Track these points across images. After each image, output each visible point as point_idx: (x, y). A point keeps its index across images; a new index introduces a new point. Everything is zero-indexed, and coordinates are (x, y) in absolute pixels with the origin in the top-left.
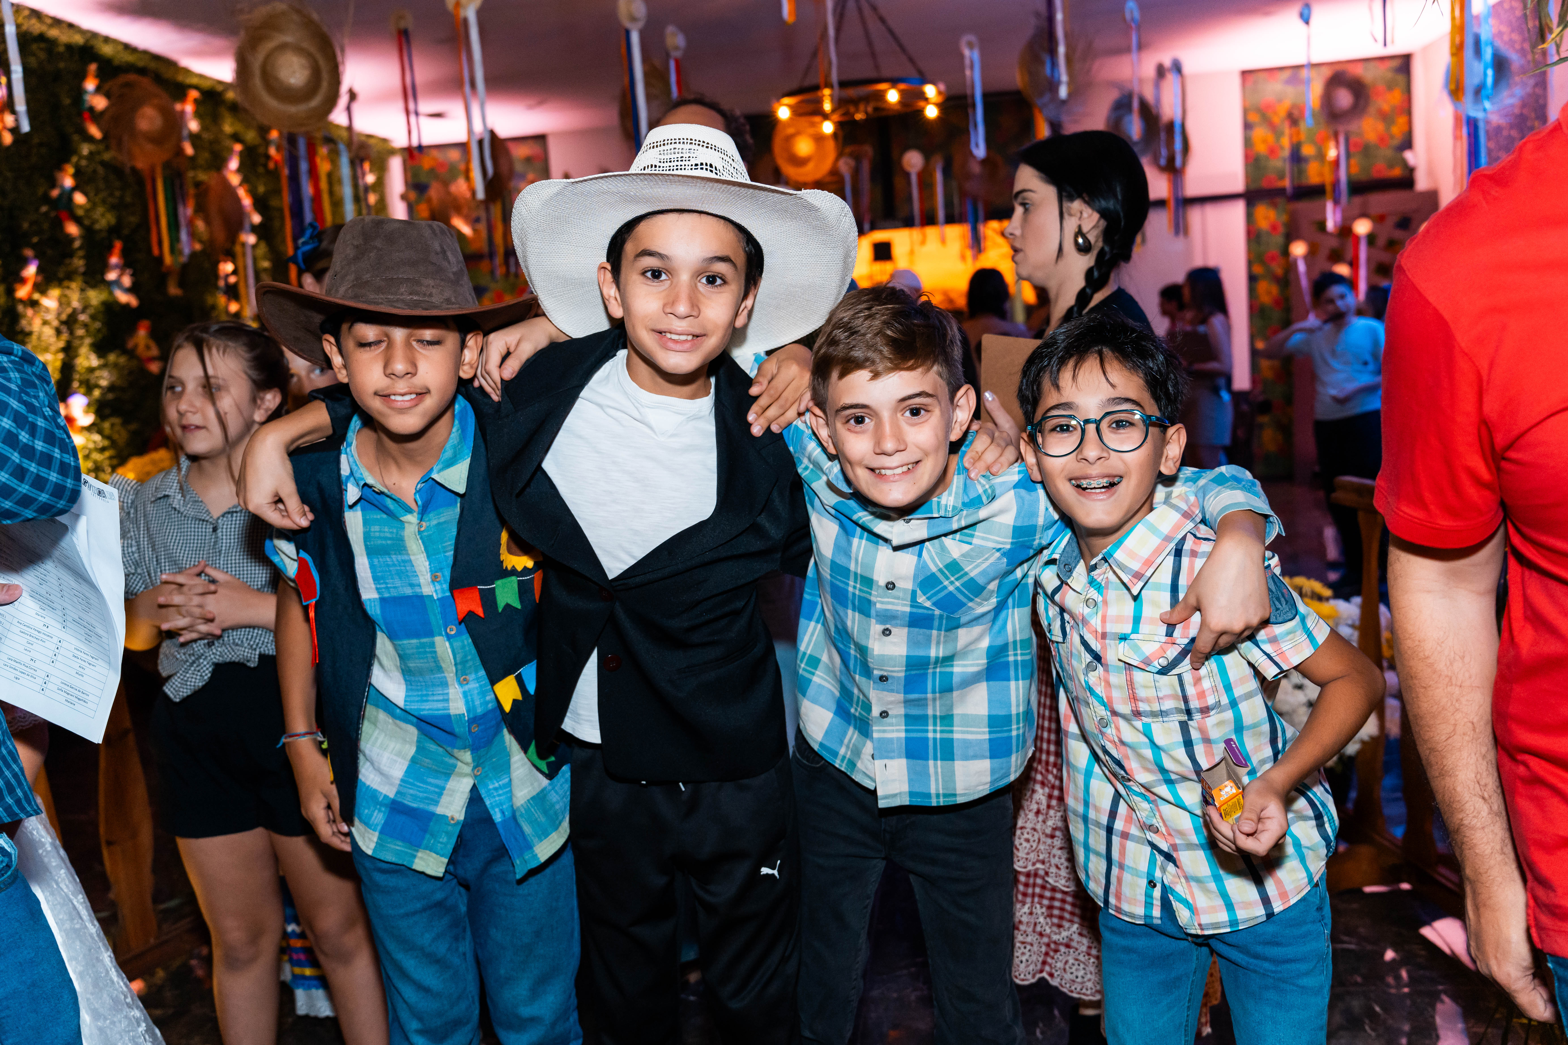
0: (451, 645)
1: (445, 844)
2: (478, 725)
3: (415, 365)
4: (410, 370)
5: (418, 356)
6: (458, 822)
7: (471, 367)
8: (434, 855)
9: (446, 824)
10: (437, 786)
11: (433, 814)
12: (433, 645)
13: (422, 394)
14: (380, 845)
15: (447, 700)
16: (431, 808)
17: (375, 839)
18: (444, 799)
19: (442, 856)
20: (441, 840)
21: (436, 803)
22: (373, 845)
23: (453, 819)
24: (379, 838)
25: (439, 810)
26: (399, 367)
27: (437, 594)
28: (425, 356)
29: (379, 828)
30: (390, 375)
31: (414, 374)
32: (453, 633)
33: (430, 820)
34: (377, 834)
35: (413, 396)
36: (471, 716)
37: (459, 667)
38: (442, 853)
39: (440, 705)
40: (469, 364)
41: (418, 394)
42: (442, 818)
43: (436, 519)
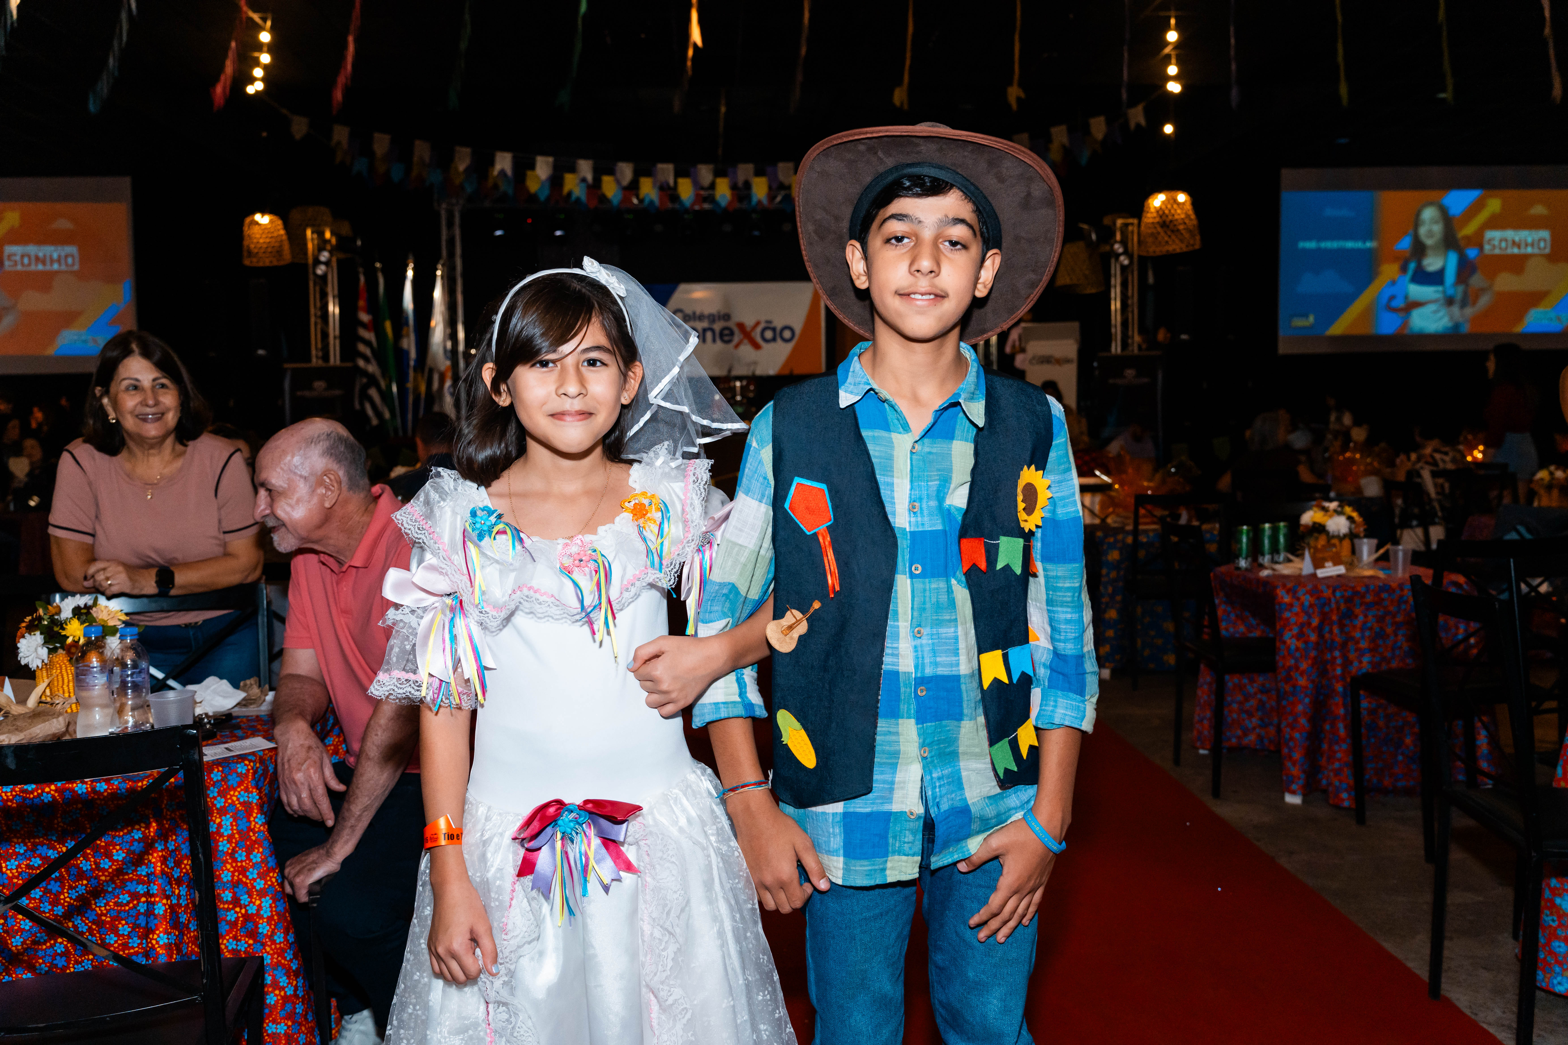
0: (912, 584)
1: (912, 843)
2: (927, 690)
3: (939, 266)
4: (934, 269)
5: (943, 257)
6: (919, 817)
7: (985, 287)
8: (904, 858)
9: (906, 821)
11: (890, 814)
13: (940, 296)
14: (847, 870)
15: (897, 655)
16: (886, 808)
17: (841, 865)
18: (897, 794)
19: (913, 855)
20: (906, 840)
21: (889, 800)
22: (840, 873)
23: (912, 814)
24: (845, 863)
25: (895, 807)
26: (926, 264)
27: (910, 526)
28: (949, 259)
29: (842, 852)
30: (914, 271)
31: (937, 275)
32: (917, 572)
33: (888, 821)
34: (841, 859)
35: (932, 297)
36: (919, 675)
37: (915, 614)
38: (911, 852)
40: (984, 283)
41: (936, 295)
42: (900, 816)
43: (926, 446)
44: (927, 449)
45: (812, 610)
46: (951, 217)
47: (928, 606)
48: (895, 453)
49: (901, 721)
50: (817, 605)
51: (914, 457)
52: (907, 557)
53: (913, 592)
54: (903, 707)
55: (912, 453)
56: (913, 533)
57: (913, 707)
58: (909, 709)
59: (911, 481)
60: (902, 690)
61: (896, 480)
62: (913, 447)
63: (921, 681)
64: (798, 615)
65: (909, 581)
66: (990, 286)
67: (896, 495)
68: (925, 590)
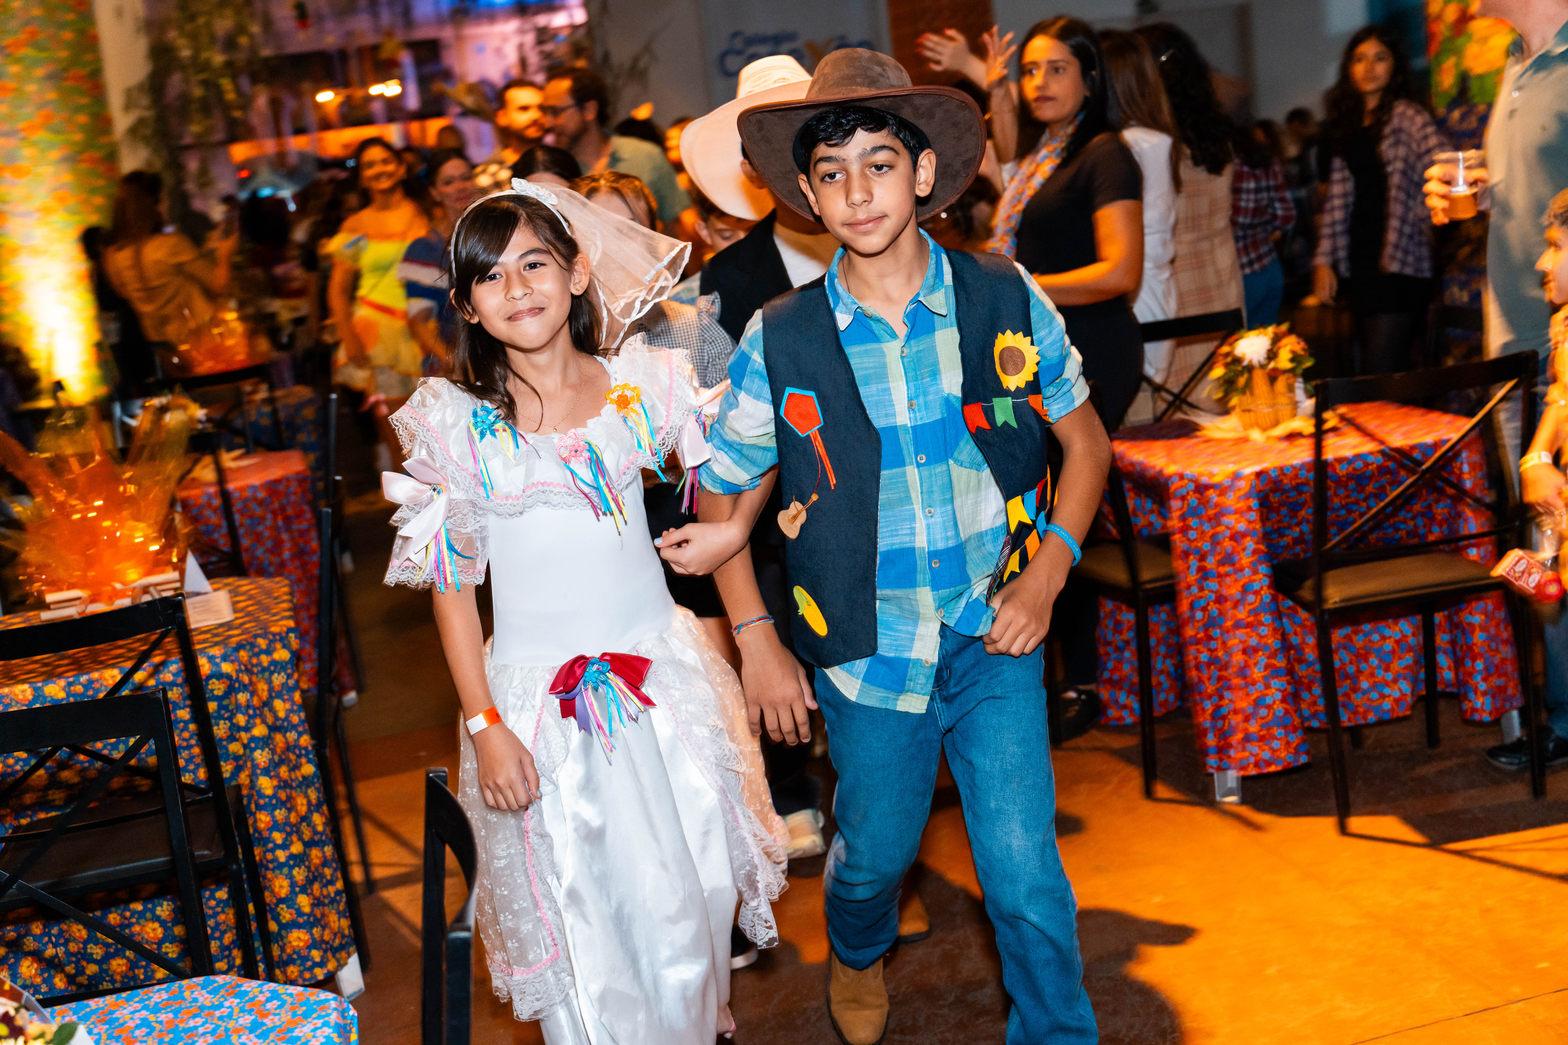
0: (920, 472)
1: (925, 687)
2: (940, 561)
3: (870, 194)
4: (866, 198)
5: (873, 184)
7: (927, 186)
8: (916, 695)
9: (922, 666)
10: (908, 632)
12: (904, 474)
13: (880, 219)
14: (863, 691)
15: (913, 533)
16: (906, 655)
17: (858, 687)
18: (917, 645)
19: (923, 695)
20: (919, 682)
21: (910, 649)
22: (856, 692)
23: (928, 662)
24: (862, 685)
25: (913, 655)
26: (857, 196)
27: (911, 421)
28: (879, 182)
29: (862, 676)
30: (851, 205)
31: (870, 202)
32: (922, 461)
36: (932, 549)
37: (925, 497)
38: (922, 693)
39: (907, 539)
40: (925, 182)
42: (917, 662)
43: (915, 346)
44: (914, 349)
45: (811, 502)
46: (868, 149)
47: (935, 488)
48: (888, 360)
49: (918, 589)
50: (815, 497)
51: (905, 360)
52: (912, 449)
53: (921, 479)
54: (920, 577)
55: (902, 357)
56: (914, 428)
57: (928, 577)
58: (925, 579)
59: (907, 383)
60: (919, 562)
61: (891, 385)
62: (902, 352)
63: (933, 555)
64: (799, 505)
65: (916, 470)
66: (932, 182)
67: (894, 397)
68: (931, 476)
